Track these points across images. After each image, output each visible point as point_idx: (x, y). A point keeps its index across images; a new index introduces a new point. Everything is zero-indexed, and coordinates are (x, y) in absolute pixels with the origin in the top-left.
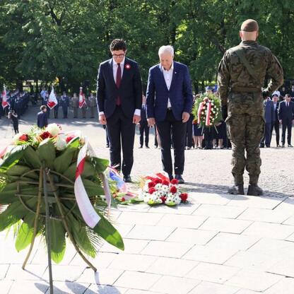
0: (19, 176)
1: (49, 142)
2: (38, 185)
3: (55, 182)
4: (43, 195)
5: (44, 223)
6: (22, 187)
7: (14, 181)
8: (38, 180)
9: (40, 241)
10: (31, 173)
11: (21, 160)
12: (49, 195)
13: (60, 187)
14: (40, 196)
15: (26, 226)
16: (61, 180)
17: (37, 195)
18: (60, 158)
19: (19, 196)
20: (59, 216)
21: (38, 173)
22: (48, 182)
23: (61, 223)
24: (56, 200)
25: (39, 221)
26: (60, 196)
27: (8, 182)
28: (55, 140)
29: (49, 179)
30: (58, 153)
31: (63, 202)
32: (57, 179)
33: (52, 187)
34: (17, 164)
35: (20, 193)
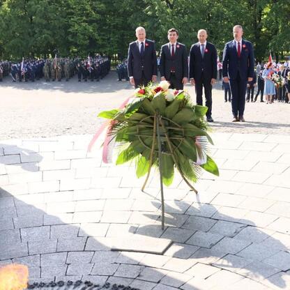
0: (139, 121)
1: (161, 95)
2: (153, 128)
3: (166, 126)
4: (157, 135)
5: (157, 157)
6: (141, 129)
7: (134, 125)
8: (153, 124)
9: (155, 170)
10: (147, 118)
11: (139, 108)
12: (161, 136)
13: (170, 130)
14: (154, 137)
15: (144, 158)
16: (170, 124)
17: (152, 135)
18: (169, 107)
19: (139, 136)
20: (169, 151)
21: (152, 119)
22: (160, 125)
23: (171, 156)
24: (166, 139)
25: (153, 155)
26: (170, 136)
27: (130, 126)
28: (166, 93)
29: (161, 123)
30: (168, 103)
31: (171, 141)
32: (167, 123)
33: (163, 129)
34: (137, 112)
35: (139, 133)
